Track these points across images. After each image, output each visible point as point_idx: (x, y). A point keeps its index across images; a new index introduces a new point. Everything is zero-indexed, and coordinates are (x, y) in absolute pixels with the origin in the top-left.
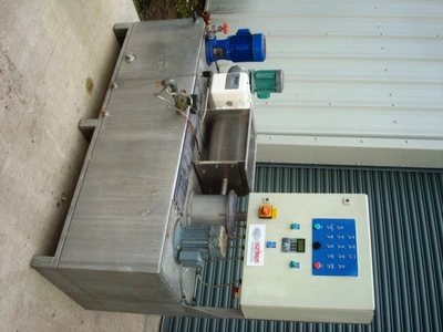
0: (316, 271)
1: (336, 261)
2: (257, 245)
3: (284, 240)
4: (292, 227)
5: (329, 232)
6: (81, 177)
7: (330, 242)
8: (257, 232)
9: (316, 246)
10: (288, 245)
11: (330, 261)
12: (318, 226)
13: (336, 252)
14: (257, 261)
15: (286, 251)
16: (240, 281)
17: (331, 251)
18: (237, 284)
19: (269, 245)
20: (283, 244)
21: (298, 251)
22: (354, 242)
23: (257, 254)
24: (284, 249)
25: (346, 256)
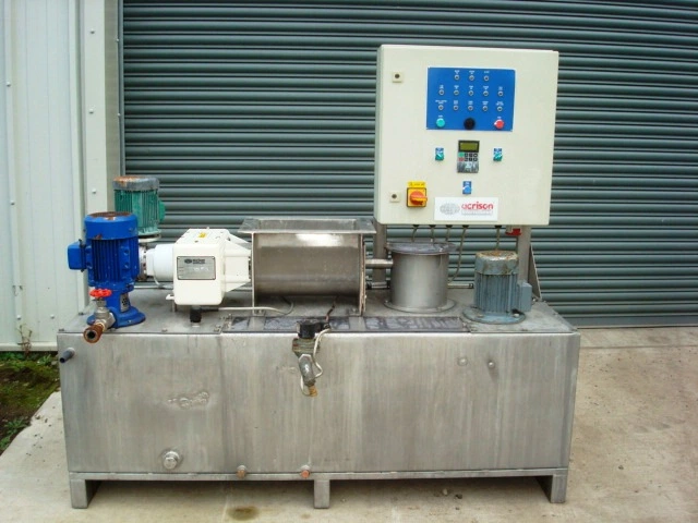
0: (507, 126)
1: (493, 98)
2: (467, 207)
3: (461, 169)
4: (439, 159)
5: (448, 106)
6: (428, 475)
7: (463, 105)
8: (446, 209)
9: (469, 125)
10: (468, 165)
11: (492, 106)
12: (440, 121)
13: (479, 97)
14: (491, 206)
15: (477, 167)
16: (498, 227)
17: (478, 104)
18: (502, 231)
19: (467, 192)
20: (467, 172)
21: (477, 151)
22: (465, 72)
23: (480, 206)
24: (474, 170)
25: (486, 83)
